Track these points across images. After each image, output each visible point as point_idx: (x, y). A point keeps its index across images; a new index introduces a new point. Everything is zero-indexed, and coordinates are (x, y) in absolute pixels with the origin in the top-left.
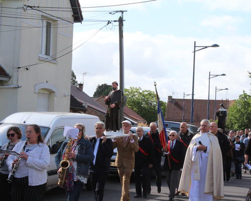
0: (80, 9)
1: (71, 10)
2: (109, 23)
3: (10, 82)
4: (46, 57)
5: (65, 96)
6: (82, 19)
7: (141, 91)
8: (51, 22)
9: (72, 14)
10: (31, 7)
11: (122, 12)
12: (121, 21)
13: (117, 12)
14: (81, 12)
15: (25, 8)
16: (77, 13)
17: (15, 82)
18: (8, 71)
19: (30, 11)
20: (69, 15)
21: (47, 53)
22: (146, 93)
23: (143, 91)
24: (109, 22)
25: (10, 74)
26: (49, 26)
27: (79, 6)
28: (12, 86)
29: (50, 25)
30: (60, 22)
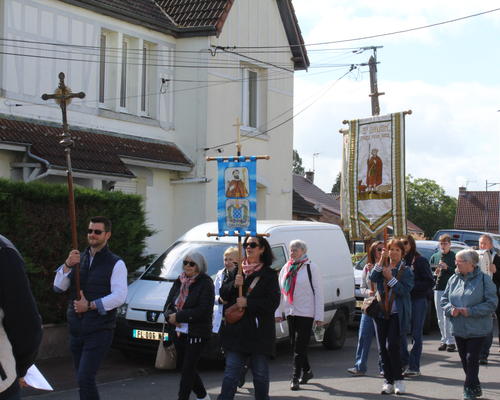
0: (303, 48)
1: (289, 49)
2: (352, 69)
3: (193, 173)
4: (250, 129)
5: (283, 193)
6: (308, 64)
7: (412, 181)
8: (256, 71)
9: (292, 56)
10: (223, 48)
11: (375, 49)
12: (373, 63)
13: (365, 49)
14: (305, 52)
15: (213, 50)
16: (300, 55)
17: (200, 173)
18: (188, 155)
19: (221, 55)
20: (286, 58)
21: (252, 123)
22: (421, 184)
23: (416, 181)
24: (353, 67)
25: (193, 161)
26: (253, 78)
27: (302, 42)
28: (197, 180)
29: (255, 77)
30: (271, 70)
